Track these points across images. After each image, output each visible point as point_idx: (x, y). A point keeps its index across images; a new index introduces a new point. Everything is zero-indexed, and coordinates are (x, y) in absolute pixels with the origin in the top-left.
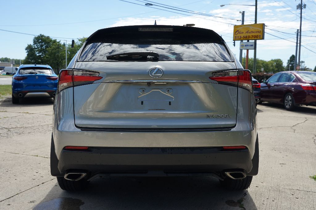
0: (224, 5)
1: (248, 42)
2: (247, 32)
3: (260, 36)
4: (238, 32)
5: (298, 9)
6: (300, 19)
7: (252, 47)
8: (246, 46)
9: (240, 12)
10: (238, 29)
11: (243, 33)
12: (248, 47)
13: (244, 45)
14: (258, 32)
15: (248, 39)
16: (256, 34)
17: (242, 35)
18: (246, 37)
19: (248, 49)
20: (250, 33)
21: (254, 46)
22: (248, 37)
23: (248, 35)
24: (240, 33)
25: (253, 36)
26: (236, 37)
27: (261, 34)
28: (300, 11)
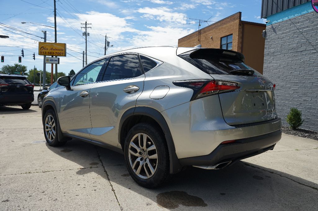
0: (25, 23)
1: (52, 58)
2: (52, 49)
3: (63, 53)
4: (42, 48)
5: (83, 35)
6: (85, 43)
7: (56, 62)
8: (50, 60)
9: (42, 31)
10: (42, 46)
11: (48, 49)
12: (53, 62)
13: (49, 60)
14: (61, 50)
15: (52, 55)
16: (59, 52)
17: (47, 51)
18: (51, 53)
19: (53, 63)
20: (54, 50)
21: (58, 61)
22: (52, 53)
23: (52, 51)
24: (44, 49)
25: (57, 53)
26: (41, 52)
27: (63, 52)
28: (85, 37)
